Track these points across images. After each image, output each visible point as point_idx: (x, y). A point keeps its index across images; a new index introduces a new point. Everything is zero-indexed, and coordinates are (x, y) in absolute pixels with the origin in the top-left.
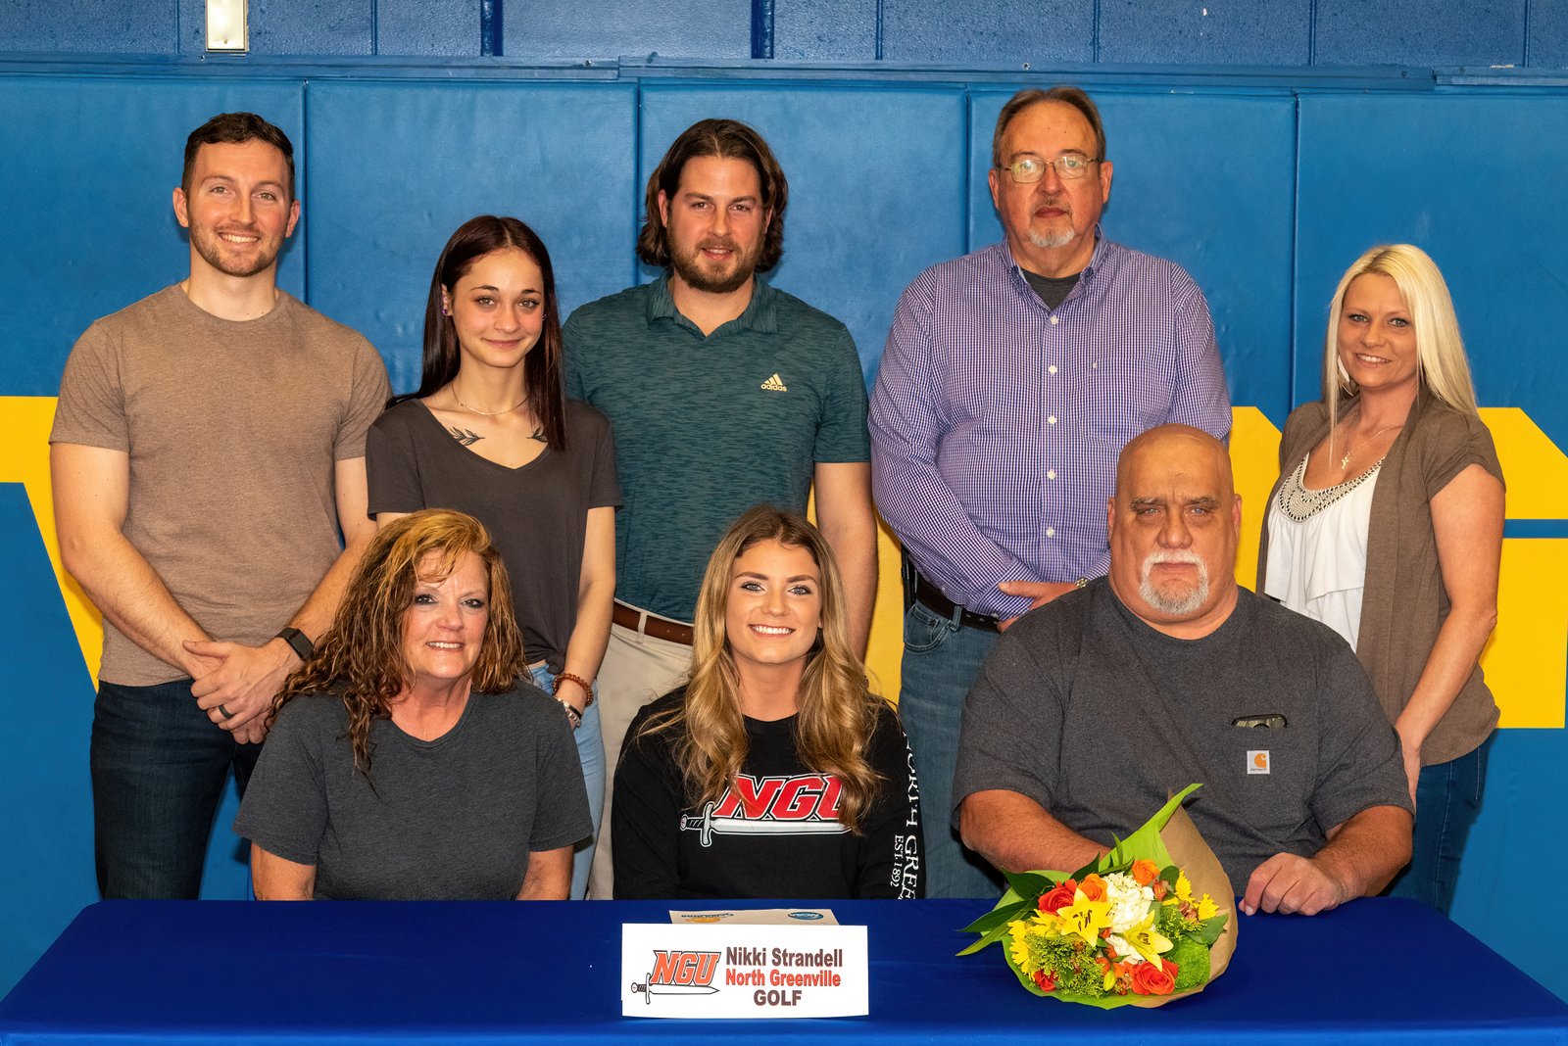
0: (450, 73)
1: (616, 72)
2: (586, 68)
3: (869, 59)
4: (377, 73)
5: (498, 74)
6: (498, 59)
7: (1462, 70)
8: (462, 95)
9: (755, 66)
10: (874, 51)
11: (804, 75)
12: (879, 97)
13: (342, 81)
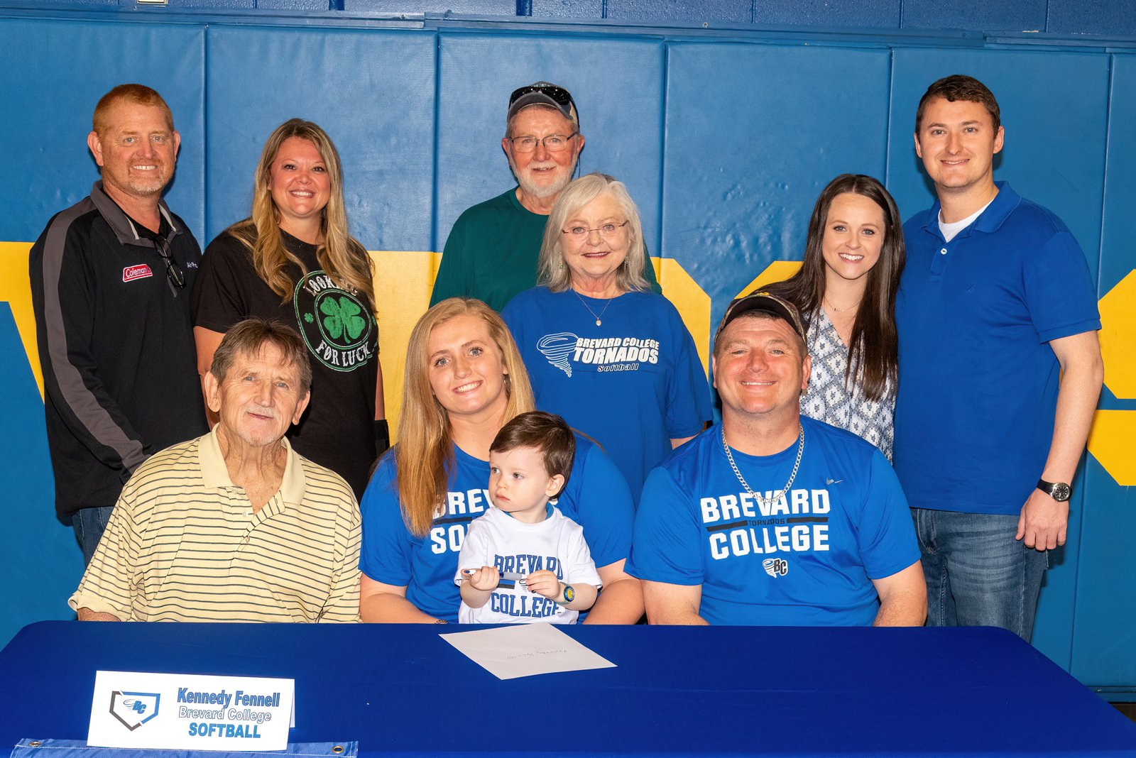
0: (308, 22)
1: (423, 23)
2: (402, 20)
3: (598, 17)
4: (258, 21)
5: (341, 23)
6: (341, 12)
7: (1004, 33)
8: (316, 37)
9: (519, 21)
10: (601, 12)
11: (553, 28)
12: (605, 44)
13: (232, 26)
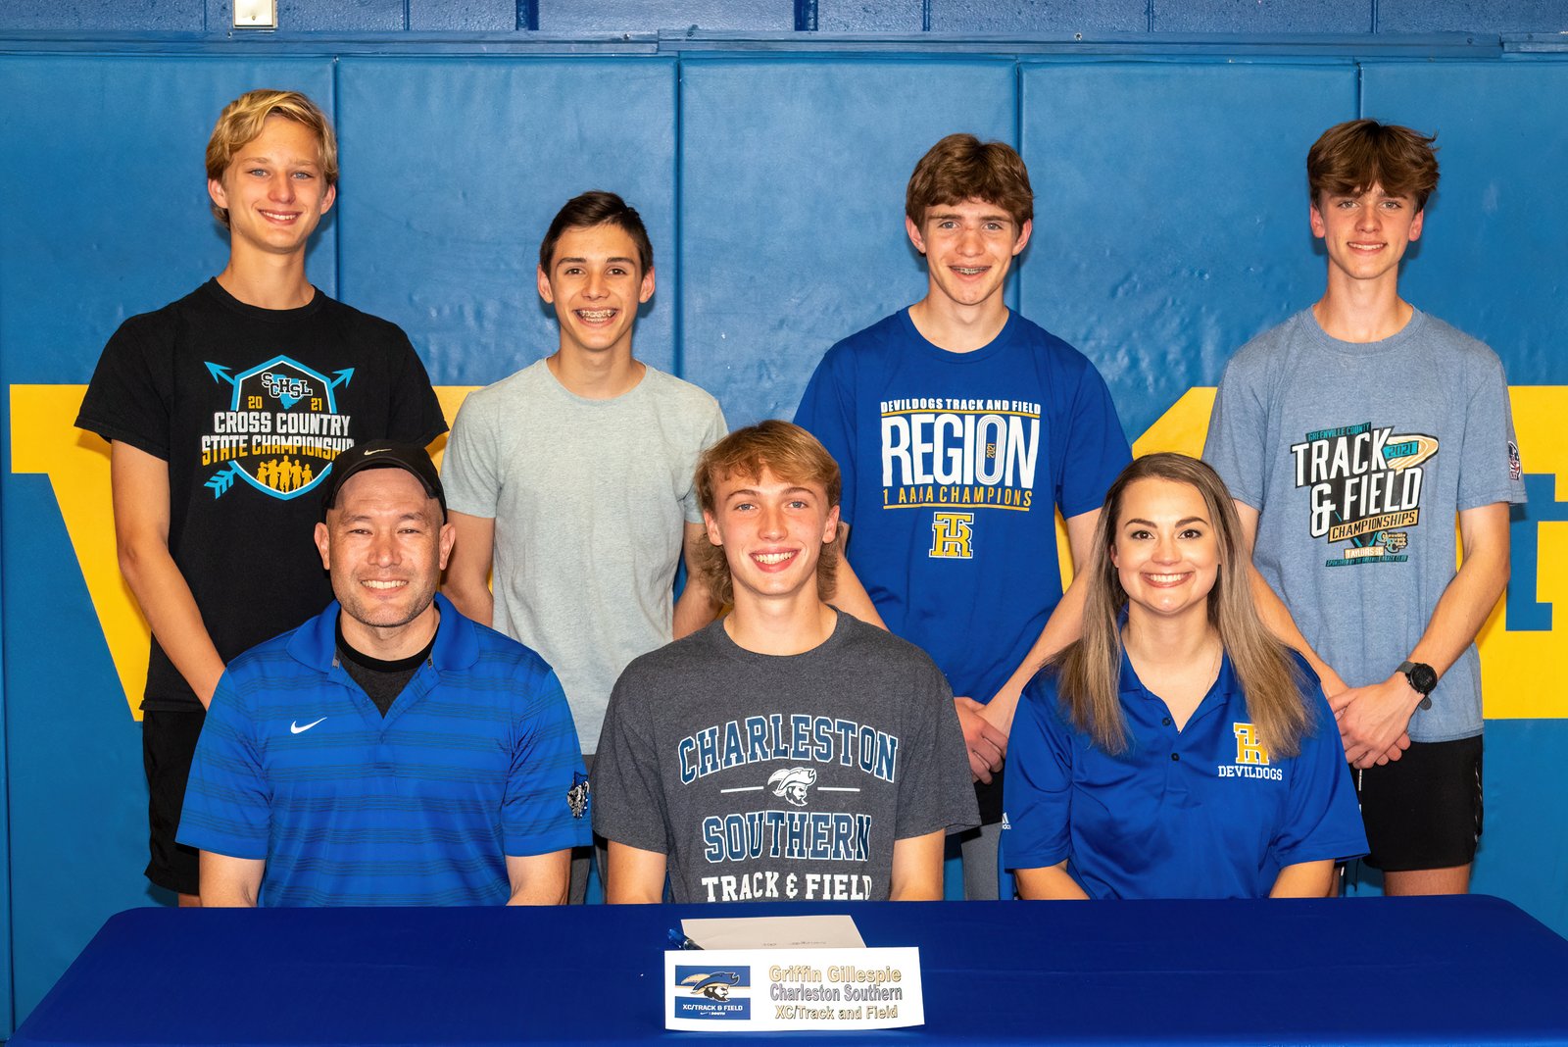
1: (655, 46)
2: (624, 42)
3: (916, 30)
4: (410, 48)
5: (535, 49)
6: (534, 33)
7: (1530, 37)
8: (498, 71)
9: (799, 38)
10: (921, 22)
11: (850, 48)
12: (927, 69)
13: (374, 57)
